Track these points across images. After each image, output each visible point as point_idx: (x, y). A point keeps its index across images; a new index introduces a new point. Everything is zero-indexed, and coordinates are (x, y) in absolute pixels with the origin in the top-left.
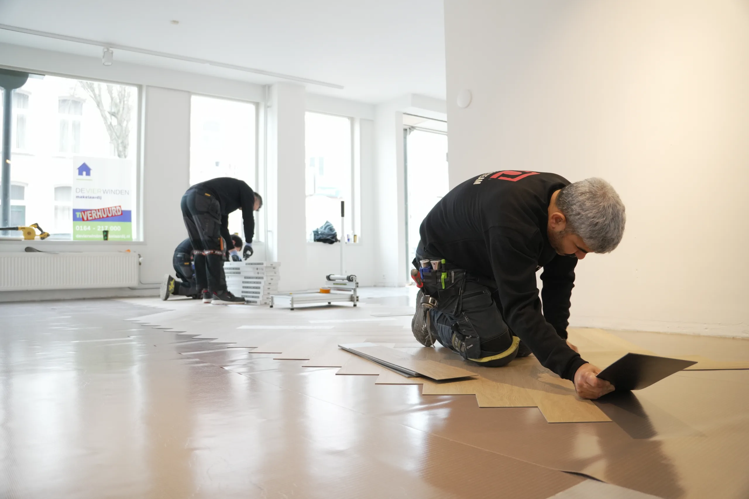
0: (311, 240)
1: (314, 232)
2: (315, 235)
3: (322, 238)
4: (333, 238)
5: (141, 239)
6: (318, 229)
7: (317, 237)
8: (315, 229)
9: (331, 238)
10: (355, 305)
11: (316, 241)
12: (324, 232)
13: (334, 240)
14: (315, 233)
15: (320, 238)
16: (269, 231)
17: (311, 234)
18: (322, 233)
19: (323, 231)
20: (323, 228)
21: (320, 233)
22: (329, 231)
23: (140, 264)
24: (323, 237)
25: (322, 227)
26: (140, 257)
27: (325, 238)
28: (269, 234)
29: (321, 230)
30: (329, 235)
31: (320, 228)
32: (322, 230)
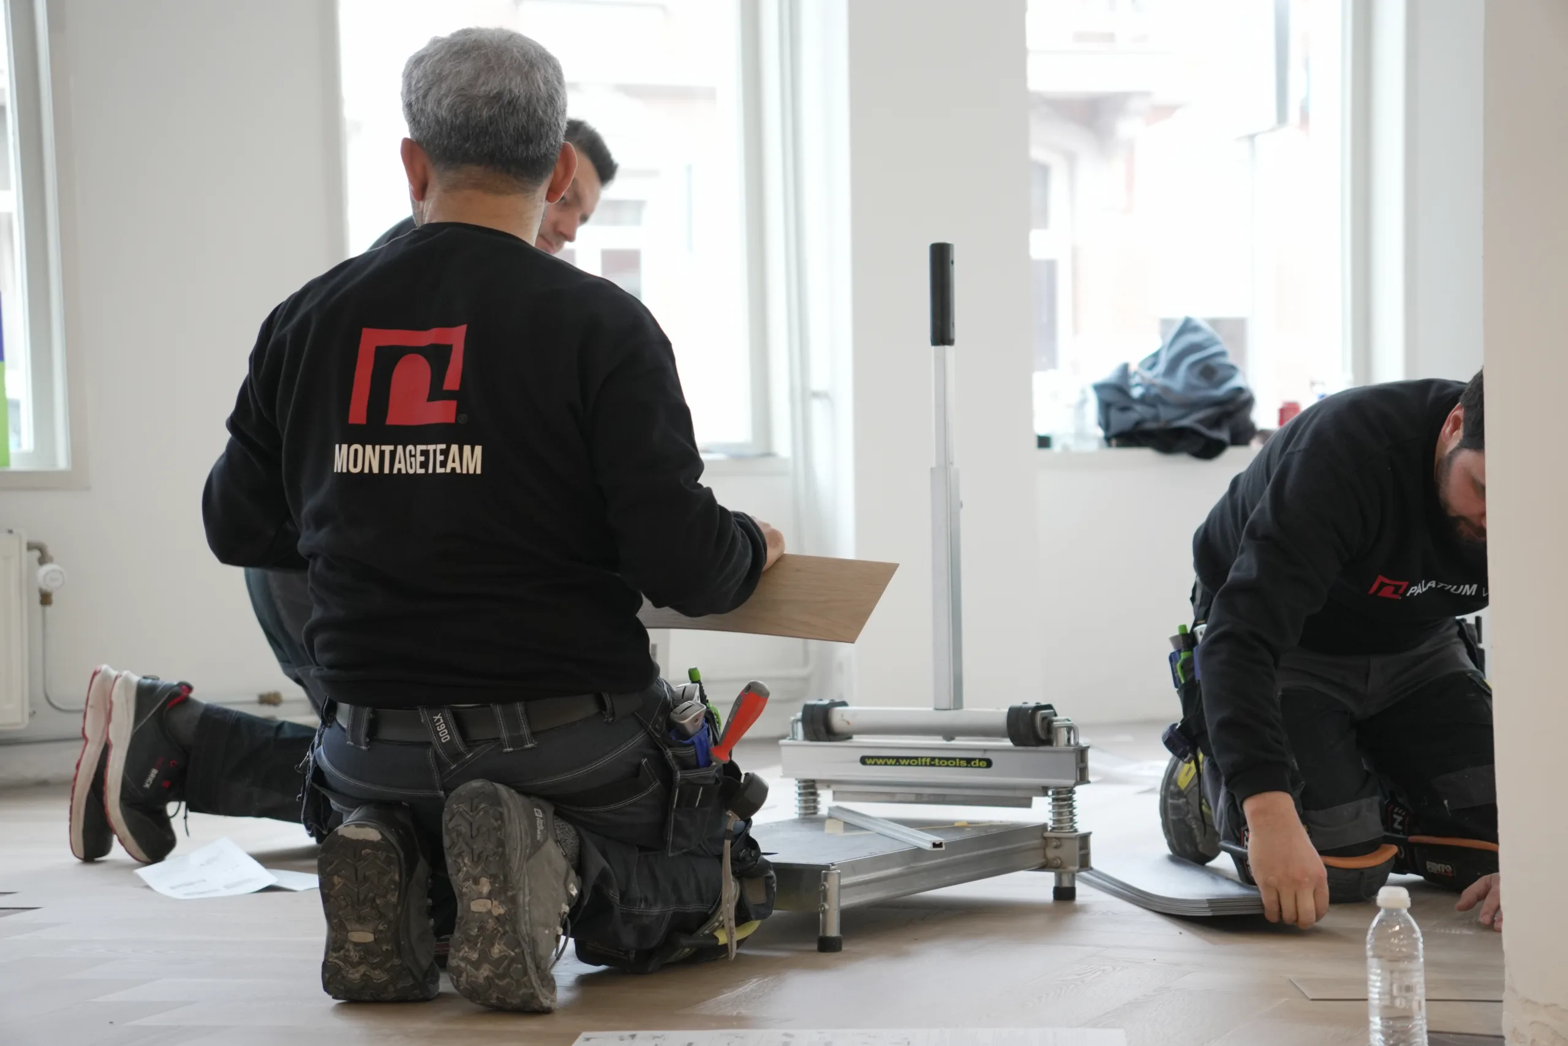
0: (1080, 435)
1: (1099, 388)
2: (1106, 407)
3: (1150, 426)
4: (1215, 423)
5: (62, 463)
6: (1125, 369)
7: (1123, 421)
8: (1107, 373)
9: (1201, 421)
10: (1064, 894)
11: (1114, 442)
12: (1166, 389)
13: (1224, 435)
14: (1111, 396)
15: (1138, 423)
16: (816, 395)
17: (1083, 402)
18: (1154, 391)
19: (1160, 381)
20: (1161, 367)
21: (1137, 392)
22: (1195, 381)
23: (46, 599)
24: (1156, 418)
25: (1152, 362)
26: (43, 560)
27: (1169, 421)
28: (817, 406)
29: (1149, 375)
30: (1192, 406)
31: (1141, 364)
32: (1156, 376)
